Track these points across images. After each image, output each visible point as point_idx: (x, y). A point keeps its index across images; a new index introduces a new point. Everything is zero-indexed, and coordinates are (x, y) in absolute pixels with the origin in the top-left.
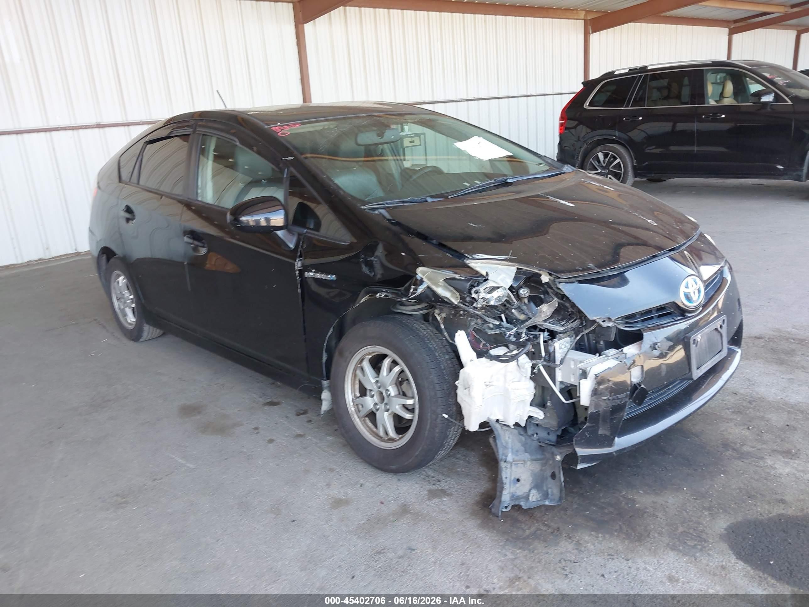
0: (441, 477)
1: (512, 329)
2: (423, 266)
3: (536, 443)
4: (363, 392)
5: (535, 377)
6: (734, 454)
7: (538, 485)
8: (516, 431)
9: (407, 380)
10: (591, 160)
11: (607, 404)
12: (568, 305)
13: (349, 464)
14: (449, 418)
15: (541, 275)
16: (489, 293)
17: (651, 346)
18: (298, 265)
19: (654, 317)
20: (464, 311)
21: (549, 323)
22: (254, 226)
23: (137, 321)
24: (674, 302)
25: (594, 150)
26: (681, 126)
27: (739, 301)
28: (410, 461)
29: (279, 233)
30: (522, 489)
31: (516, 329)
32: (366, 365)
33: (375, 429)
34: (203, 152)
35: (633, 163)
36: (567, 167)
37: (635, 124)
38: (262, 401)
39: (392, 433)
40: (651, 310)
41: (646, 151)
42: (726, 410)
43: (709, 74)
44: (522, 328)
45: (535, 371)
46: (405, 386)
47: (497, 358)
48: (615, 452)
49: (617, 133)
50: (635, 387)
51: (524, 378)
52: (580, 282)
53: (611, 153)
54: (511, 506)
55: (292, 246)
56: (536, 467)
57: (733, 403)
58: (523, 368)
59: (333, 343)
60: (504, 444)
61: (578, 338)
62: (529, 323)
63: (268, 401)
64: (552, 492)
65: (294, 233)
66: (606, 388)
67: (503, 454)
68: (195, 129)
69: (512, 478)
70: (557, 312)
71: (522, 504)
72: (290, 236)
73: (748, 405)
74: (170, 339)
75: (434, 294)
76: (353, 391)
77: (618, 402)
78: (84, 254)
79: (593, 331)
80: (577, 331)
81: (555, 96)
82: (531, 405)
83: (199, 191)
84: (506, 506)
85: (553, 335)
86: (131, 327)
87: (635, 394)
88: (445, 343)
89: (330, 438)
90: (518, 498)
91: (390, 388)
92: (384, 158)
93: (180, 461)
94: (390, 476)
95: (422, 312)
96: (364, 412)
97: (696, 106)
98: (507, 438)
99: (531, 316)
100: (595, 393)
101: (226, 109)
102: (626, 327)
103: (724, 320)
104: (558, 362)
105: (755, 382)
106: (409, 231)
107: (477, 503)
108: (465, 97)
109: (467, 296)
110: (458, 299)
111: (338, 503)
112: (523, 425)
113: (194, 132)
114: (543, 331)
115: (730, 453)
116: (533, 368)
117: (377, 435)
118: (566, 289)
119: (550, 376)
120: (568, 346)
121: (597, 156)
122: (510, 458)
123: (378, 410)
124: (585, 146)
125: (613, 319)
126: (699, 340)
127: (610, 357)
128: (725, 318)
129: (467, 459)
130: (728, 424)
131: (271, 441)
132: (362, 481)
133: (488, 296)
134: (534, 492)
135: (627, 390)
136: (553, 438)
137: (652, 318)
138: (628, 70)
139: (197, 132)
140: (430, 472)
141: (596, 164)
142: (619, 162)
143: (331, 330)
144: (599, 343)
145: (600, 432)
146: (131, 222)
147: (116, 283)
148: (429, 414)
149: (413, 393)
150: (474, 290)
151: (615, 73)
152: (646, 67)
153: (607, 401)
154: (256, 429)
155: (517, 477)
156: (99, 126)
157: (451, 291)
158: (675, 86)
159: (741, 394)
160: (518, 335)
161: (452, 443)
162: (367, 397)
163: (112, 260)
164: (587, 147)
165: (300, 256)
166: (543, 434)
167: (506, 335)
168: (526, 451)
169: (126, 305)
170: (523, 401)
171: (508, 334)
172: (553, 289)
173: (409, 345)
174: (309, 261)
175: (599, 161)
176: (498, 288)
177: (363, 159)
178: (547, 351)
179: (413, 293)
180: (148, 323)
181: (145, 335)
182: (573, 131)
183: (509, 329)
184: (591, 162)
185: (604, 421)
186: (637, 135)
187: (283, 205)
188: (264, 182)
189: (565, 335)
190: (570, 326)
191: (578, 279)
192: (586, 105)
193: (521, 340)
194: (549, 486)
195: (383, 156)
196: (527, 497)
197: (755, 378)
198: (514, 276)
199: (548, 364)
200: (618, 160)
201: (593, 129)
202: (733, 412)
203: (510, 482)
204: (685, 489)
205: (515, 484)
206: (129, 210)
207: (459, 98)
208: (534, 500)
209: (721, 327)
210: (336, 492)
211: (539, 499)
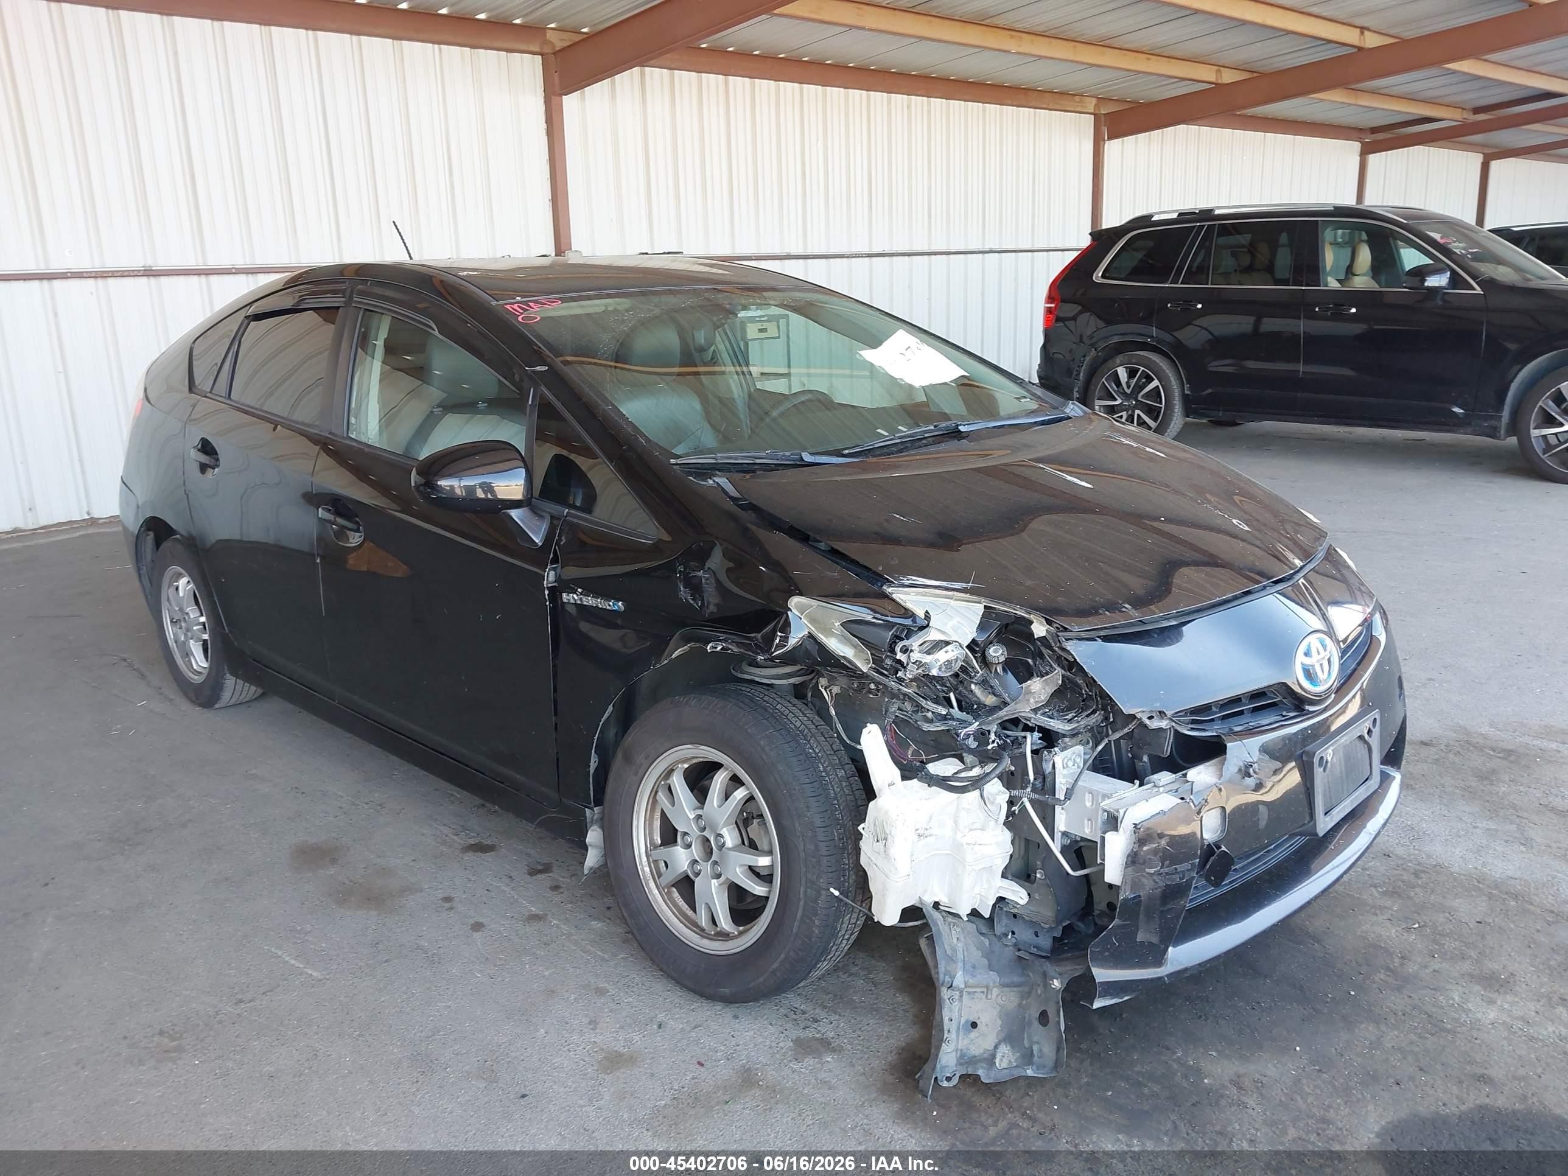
0: (821, 1013)
1: (971, 724)
2: (801, 594)
3: (1010, 952)
4: (670, 835)
5: (1015, 821)
6: (1390, 980)
7: (1012, 1035)
8: (972, 927)
9: (761, 816)
10: (1104, 380)
11: (1156, 882)
12: (1080, 682)
13: (636, 981)
14: (841, 897)
15: (1031, 623)
16: (928, 653)
17: (1240, 770)
18: (550, 577)
19: (1245, 712)
20: (877, 683)
21: (1043, 714)
22: (464, 499)
23: (210, 668)
24: (1284, 684)
25: (1110, 361)
26: (1270, 325)
27: (1400, 679)
28: (761, 980)
29: (515, 514)
30: (981, 1043)
31: (977, 723)
32: (678, 782)
33: (690, 913)
34: (364, 341)
35: (1183, 390)
36: (1072, 406)
37: (1188, 317)
38: (460, 841)
39: (725, 923)
40: (1240, 698)
41: (1210, 369)
42: (1372, 888)
43: (1328, 230)
44: (989, 723)
45: (1013, 809)
46: (754, 829)
47: (942, 782)
48: (1167, 976)
49: (1154, 331)
50: (1210, 850)
51: (992, 823)
52: (1106, 639)
53: (1142, 368)
54: (958, 1076)
55: (538, 540)
56: (1010, 999)
57: (1384, 875)
58: (992, 803)
59: (611, 733)
60: (949, 952)
61: (1100, 748)
62: (1005, 714)
63: (472, 841)
64: (1040, 1051)
65: (544, 514)
66: (1155, 852)
67: (947, 973)
68: (351, 297)
69: (963, 1021)
70: (1058, 694)
71: (980, 1072)
72: (535, 521)
73: (1412, 879)
74: (275, 705)
75: (822, 648)
76: (649, 834)
77: (1177, 879)
78: (105, 523)
79: (1130, 736)
80: (1097, 735)
81: (1036, 253)
82: (1004, 876)
83: (353, 420)
84: (949, 1075)
85: (1050, 739)
86: (197, 679)
87: (1210, 863)
88: (837, 745)
89: (597, 925)
90: (973, 1061)
91: (725, 832)
92: (717, 369)
93: (293, 962)
94: (719, 1007)
95: (792, 681)
96: (669, 877)
97: (1304, 288)
98: (955, 940)
99: (1008, 700)
100: (1133, 860)
101: (411, 262)
102: (1192, 729)
103: (1375, 719)
104: (1060, 795)
105: (1424, 833)
106: (773, 523)
107: (892, 1068)
108: (866, 250)
109: (887, 656)
110: (868, 664)
111: (614, 1061)
112: (987, 916)
113: (348, 304)
114: (1031, 730)
115: (1382, 977)
116: (1011, 803)
117: (694, 925)
118: (1079, 651)
119: (1043, 820)
120: (1080, 762)
121: (1116, 374)
122: (959, 980)
123: (697, 874)
124: (1093, 353)
125: (1169, 713)
126: (1329, 759)
127: (1161, 789)
128: (1378, 717)
129: (871, 976)
130: (1375, 918)
131: (478, 927)
132: (661, 1017)
133: (927, 659)
134: (1004, 1049)
135: (1194, 856)
136: (1045, 942)
137: (1241, 713)
138: (1177, 214)
139: (353, 305)
140: (798, 1003)
141: (1112, 388)
142: (1158, 386)
143: (611, 708)
144: (1141, 760)
145: (1140, 937)
146: (210, 470)
147: (172, 590)
148: (802, 890)
149: (771, 844)
150: (900, 644)
151: (1153, 219)
152: (1211, 210)
153: (1155, 877)
154: (448, 899)
155: (972, 1019)
156: (149, 273)
157: (855, 647)
158: (1263, 249)
159: (1399, 857)
160: (982, 736)
161: (845, 946)
162: (679, 847)
163: (166, 545)
164: (1097, 356)
165: (555, 560)
166: (1025, 935)
167: (958, 735)
168: (990, 967)
169: (189, 634)
170: (989, 869)
171: (963, 732)
172: (1053, 651)
173: (767, 748)
174: (572, 572)
175: (1118, 383)
176: (947, 643)
177: (676, 370)
178: (1038, 771)
179: (780, 646)
180: (235, 674)
181: (226, 696)
182: (1071, 324)
183: (965, 724)
184: (1103, 382)
185: (1149, 917)
186: (1192, 336)
187: (523, 459)
188: (481, 405)
189: (1074, 740)
190: (1083, 722)
191: (1102, 633)
192: (1098, 276)
193: (990, 747)
194: (1035, 1038)
195: (714, 364)
196: (990, 1060)
197: (1424, 825)
198: (978, 622)
199: (1042, 798)
200: (1156, 383)
201: (1109, 322)
202: (1385, 893)
203: (958, 1028)
204: (1298, 1049)
205: (967, 1032)
206: (206, 447)
207: (855, 250)
208: (1004, 1065)
209: (1369, 732)
210: (610, 1037)
211: (1015, 1064)
